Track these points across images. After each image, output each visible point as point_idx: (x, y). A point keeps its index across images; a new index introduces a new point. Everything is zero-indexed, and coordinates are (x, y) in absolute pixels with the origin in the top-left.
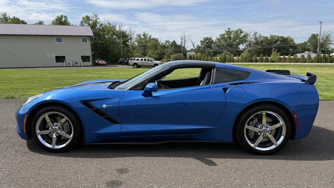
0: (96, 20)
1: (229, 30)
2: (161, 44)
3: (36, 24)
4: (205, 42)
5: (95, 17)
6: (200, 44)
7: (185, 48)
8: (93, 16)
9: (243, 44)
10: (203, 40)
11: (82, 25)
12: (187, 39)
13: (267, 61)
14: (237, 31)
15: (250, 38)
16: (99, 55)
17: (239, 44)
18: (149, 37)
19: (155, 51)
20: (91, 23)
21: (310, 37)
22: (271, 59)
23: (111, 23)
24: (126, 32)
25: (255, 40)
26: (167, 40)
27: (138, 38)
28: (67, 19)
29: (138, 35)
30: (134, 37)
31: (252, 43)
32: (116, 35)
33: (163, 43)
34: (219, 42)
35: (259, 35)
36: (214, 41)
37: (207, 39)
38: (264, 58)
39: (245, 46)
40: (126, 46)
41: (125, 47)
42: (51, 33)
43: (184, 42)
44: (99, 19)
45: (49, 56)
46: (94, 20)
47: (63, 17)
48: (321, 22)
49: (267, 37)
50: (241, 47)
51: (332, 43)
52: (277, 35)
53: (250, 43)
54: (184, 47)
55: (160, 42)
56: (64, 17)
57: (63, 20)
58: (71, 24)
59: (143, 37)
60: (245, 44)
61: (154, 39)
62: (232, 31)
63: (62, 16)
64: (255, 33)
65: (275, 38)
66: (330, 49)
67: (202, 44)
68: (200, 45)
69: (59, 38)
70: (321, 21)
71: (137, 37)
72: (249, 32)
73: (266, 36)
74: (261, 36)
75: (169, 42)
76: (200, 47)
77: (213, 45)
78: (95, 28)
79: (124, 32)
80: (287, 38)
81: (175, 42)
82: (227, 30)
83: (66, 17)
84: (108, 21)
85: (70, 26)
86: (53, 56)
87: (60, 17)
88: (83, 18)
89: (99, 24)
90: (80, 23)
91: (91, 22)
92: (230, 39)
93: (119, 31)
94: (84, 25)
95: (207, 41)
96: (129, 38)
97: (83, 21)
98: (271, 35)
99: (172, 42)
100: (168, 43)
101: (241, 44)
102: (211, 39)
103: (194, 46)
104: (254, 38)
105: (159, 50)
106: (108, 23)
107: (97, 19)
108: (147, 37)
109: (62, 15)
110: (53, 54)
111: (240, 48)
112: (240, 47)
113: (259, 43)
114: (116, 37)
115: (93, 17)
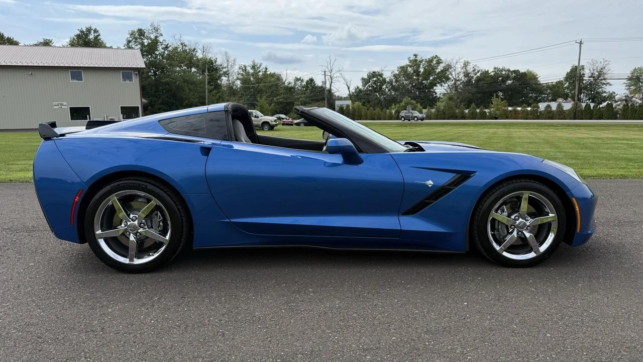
0: (156, 37)
1: (416, 57)
2: (286, 84)
3: (36, 45)
4: (370, 82)
5: (154, 31)
6: (360, 85)
7: (332, 91)
8: (151, 29)
9: (441, 85)
10: (366, 77)
11: (130, 48)
12: (335, 76)
13: (483, 116)
14: (431, 61)
15: (457, 72)
16: (162, 106)
17: (435, 85)
18: (264, 70)
19: (275, 99)
20: (146, 44)
21: (569, 71)
22: (490, 113)
23: (186, 44)
24: (216, 61)
25: (465, 76)
26: (299, 77)
27: (242, 72)
28: (98, 36)
29: (243, 66)
30: (235, 70)
31: (459, 83)
32: (197, 67)
33: (290, 83)
34: (396, 81)
35: (473, 68)
36: (387, 80)
37: (374, 74)
38: (478, 111)
39: (445, 88)
40: (215, 88)
41: (213, 90)
42: (60, 63)
43: (330, 80)
44: (162, 35)
45: (57, 107)
46: (153, 37)
47: (90, 32)
48: (581, 43)
49: (488, 71)
50: (439, 91)
51: (608, 83)
52: (507, 68)
53: (455, 84)
54: (330, 91)
55: (284, 80)
56: (93, 31)
57: (92, 36)
58: (108, 45)
59: (251, 71)
60: (447, 85)
61: (272, 75)
62: (422, 61)
63: (89, 30)
64: (464, 64)
65: (504, 73)
66: (604, 95)
67: (364, 85)
68: (361, 87)
69: (76, 72)
70: (581, 41)
71: (241, 70)
72: (455, 61)
73: (486, 70)
74: (477, 68)
75: (302, 81)
76: (360, 91)
77: (387, 87)
78: (154, 53)
79: (212, 61)
80: (525, 73)
81: (313, 80)
82: (413, 58)
83: (98, 31)
84: (181, 39)
85: (106, 49)
86: (66, 107)
87: (85, 30)
88: (132, 34)
89: (162, 45)
90: (125, 42)
91: (146, 42)
92: (418, 75)
93: (202, 58)
94: (133, 46)
95: (375, 79)
96: (222, 72)
97: (131, 39)
98: (495, 68)
99: (307, 81)
100: (299, 83)
101: (438, 85)
102: (381, 75)
103: (349, 89)
104: (464, 73)
105: (282, 96)
106: (182, 44)
107: (158, 35)
108: (260, 71)
109: (90, 28)
110: (65, 103)
111: (436, 93)
112: (436, 91)
113: (474, 82)
114: (196, 70)
115: (150, 32)
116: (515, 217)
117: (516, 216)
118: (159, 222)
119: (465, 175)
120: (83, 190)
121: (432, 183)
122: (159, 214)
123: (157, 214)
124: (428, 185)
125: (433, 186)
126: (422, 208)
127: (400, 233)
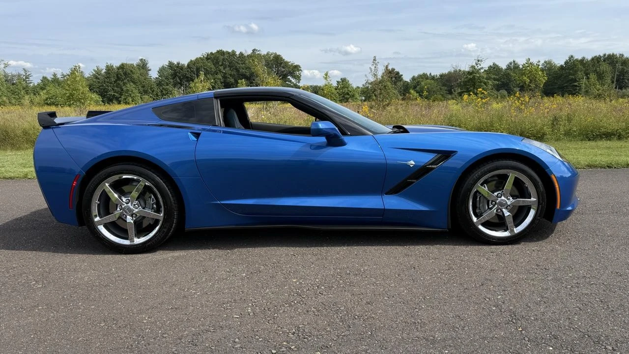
116: (498, 194)
117: (500, 193)
118: (152, 204)
119: (446, 155)
120: (80, 175)
121: (414, 163)
122: (153, 197)
123: (151, 197)
124: (409, 166)
125: (415, 166)
126: (405, 187)
127: (384, 211)
